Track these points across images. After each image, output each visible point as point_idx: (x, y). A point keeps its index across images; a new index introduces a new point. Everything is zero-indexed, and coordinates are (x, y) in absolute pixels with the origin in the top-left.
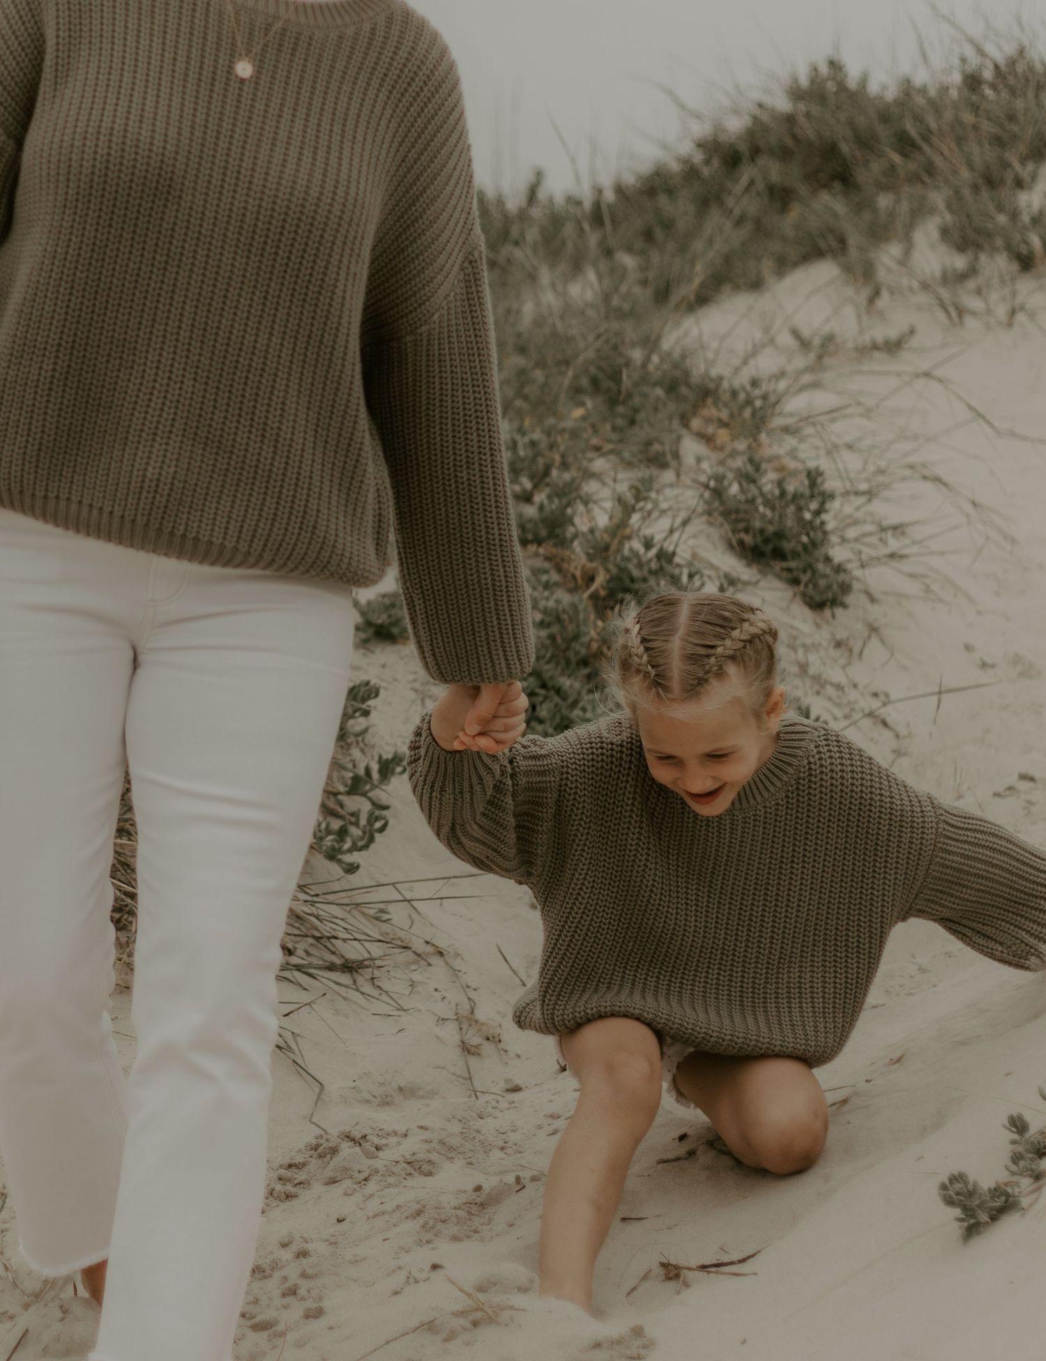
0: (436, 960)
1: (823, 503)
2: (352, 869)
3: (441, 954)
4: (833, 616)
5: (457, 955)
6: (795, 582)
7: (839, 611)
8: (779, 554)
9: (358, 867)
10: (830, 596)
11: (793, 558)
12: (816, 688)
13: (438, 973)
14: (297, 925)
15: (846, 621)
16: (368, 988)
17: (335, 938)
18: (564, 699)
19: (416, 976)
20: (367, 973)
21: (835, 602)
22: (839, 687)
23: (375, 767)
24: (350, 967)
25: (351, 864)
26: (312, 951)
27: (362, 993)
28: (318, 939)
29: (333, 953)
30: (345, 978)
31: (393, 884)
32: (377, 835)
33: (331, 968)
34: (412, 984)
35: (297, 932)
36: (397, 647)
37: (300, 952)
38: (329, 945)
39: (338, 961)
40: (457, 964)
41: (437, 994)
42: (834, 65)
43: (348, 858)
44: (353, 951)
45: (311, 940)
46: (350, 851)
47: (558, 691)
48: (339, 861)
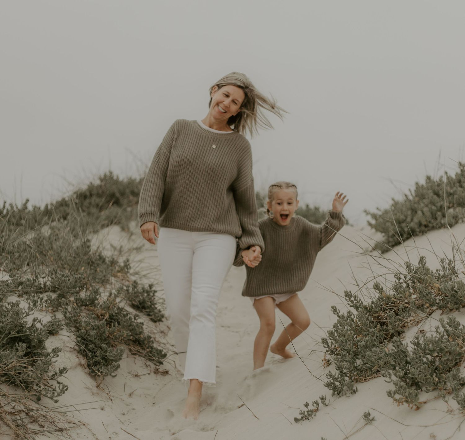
0: (82, 426)
1: (154, 294)
2: (56, 401)
3: (84, 425)
4: (159, 324)
5: (88, 424)
6: (149, 315)
7: (161, 323)
8: (144, 308)
9: (58, 401)
10: (159, 318)
11: (148, 309)
12: (159, 344)
13: (84, 430)
14: (44, 419)
15: (162, 326)
16: (66, 436)
17: (55, 422)
18: (102, 350)
19: (78, 432)
20: (65, 432)
21: (160, 320)
22: (164, 344)
23: (58, 372)
24: (61, 430)
25: (56, 400)
26: (49, 426)
27: (64, 437)
28: (51, 422)
29: (56, 426)
30: (59, 433)
31: (73, 405)
32: (65, 391)
33: (56, 431)
34: (78, 434)
35: (45, 421)
36: (54, 337)
37: (46, 427)
38: (54, 424)
39: (57, 429)
40: (89, 427)
41: (85, 437)
42: (111, 173)
43: (55, 399)
44: (61, 425)
45: (49, 423)
46: (56, 396)
47: (101, 348)
48: (53, 400)
